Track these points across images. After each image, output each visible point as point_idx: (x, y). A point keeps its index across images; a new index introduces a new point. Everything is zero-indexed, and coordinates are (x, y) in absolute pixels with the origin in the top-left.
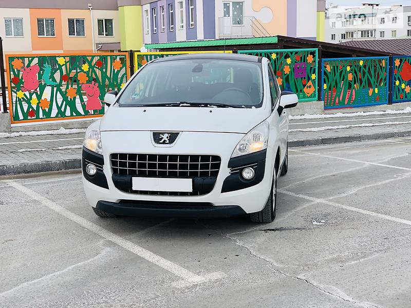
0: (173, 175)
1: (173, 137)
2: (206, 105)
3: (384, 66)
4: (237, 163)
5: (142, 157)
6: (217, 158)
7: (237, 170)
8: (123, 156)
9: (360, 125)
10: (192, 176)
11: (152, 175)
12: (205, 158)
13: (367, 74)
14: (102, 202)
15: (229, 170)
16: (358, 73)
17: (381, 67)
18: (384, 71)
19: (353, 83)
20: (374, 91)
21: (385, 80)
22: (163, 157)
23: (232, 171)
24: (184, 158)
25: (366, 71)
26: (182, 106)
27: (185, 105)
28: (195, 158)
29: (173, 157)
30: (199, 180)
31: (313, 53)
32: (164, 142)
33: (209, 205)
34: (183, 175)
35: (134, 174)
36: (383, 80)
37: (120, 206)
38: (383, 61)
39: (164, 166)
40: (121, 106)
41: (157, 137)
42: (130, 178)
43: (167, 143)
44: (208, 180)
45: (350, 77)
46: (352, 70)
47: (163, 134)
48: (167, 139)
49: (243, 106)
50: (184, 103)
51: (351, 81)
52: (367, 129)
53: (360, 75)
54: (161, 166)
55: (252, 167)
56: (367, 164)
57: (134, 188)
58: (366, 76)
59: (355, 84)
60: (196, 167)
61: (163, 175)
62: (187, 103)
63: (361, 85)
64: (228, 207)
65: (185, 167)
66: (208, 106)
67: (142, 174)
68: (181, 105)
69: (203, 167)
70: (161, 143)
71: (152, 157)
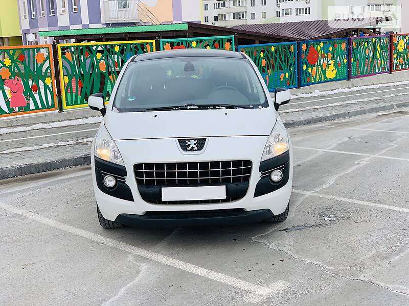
0: (205, 183)
1: (201, 143)
2: (214, 107)
3: (293, 51)
4: (267, 167)
5: (171, 166)
6: (248, 163)
7: (267, 173)
8: (149, 166)
9: (288, 111)
10: (225, 182)
11: (182, 184)
12: (237, 163)
13: (278, 59)
14: (125, 215)
15: (260, 174)
16: (270, 58)
17: (290, 52)
18: (293, 56)
19: (266, 69)
20: (285, 76)
21: (294, 65)
22: (193, 165)
23: (263, 174)
24: (215, 164)
25: (278, 57)
26: (190, 109)
27: (192, 107)
28: (226, 164)
29: (204, 165)
30: (232, 186)
31: (229, 41)
32: (192, 149)
33: (241, 210)
34: (216, 183)
35: (162, 184)
36: (293, 65)
37: (146, 218)
38: (292, 47)
39: (195, 174)
40: (120, 110)
41: (184, 144)
42: (158, 189)
43: (196, 150)
44: (241, 186)
45: (264, 63)
46: (265, 56)
47: (189, 140)
48: (194, 146)
49: (251, 106)
50: (191, 105)
51: (265, 67)
52: (294, 114)
53: (272, 61)
54: (191, 174)
55: (280, 169)
56: (320, 151)
57: (163, 199)
58: (277, 62)
59: (268, 69)
60: (228, 173)
61: (194, 183)
62: (194, 105)
63: (273, 70)
64: (260, 211)
65: (217, 173)
66: (217, 107)
67: (172, 184)
68: (188, 107)
69: (235, 172)
70: (189, 150)
71: (182, 165)
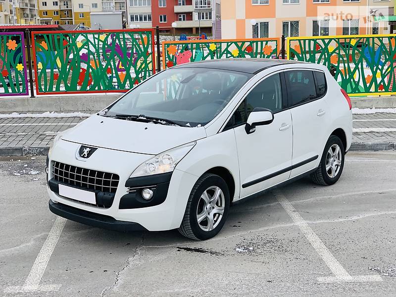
6: (116, 177)
12: (108, 175)
15: (126, 189)
22: (79, 170)
23: (130, 190)
24: (93, 172)
28: (100, 174)
29: (86, 171)
30: (102, 194)
41: (82, 150)
43: (86, 158)
44: (107, 196)
49: (188, 124)
54: (77, 177)
55: (151, 188)
60: (100, 182)
65: (92, 181)
70: (82, 157)
